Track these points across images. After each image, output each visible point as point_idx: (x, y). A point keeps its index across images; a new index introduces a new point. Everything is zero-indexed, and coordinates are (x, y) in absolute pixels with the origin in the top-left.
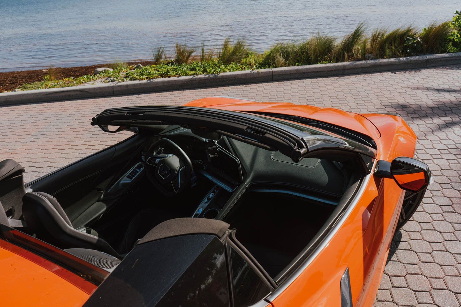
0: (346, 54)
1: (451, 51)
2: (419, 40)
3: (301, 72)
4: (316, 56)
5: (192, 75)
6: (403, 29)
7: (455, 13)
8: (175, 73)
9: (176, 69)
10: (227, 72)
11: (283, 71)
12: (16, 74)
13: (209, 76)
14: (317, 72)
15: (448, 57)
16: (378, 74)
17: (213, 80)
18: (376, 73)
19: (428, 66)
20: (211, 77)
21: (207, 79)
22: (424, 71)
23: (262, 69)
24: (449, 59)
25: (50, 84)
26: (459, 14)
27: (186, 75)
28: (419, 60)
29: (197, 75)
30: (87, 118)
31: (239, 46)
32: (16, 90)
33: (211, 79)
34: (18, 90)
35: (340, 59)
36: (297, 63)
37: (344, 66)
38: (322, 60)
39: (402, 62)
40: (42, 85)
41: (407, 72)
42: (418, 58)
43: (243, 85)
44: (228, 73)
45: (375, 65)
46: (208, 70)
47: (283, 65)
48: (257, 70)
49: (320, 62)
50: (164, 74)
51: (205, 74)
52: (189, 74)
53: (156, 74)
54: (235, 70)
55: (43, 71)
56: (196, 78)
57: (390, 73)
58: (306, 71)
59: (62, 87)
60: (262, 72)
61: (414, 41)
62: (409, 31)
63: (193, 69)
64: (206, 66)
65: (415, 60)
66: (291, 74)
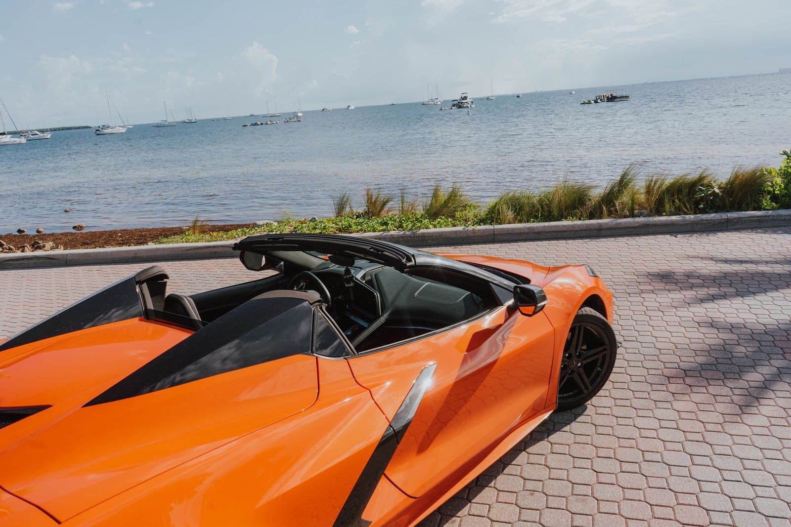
0: (604, 208)
1: (767, 208)
2: (717, 191)
3: (536, 231)
4: (560, 210)
5: (382, 230)
6: (693, 176)
7: (783, 154)
8: (359, 227)
9: (362, 223)
10: (430, 228)
11: (509, 228)
12: (145, 231)
13: (404, 233)
14: (560, 232)
15: (761, 216)
16: (651, 237)
17: (409, 238)
18: (647, 236)
19: (729, 228)
20: (406, 235)
21: (402, 237)
22: (720, 235)
23: (481, 225)
24: (762, 218)
25: (192, 237)
26: (788, 156)
27: (374, 231)
28: (715, 219)
29: (389, 231)
30: (235, 279)
31: (453, 195)
32: (149, 243)
33: (407, 237)
34: (152, 243)
35: (595, 215)
36: (532, 219)
37: (600, 225)
38: (568, 216)
39: (689, 221)
40: (182, 239)
41: (695, 235)
42: (714, 216)
43: (451, 246)
44: (432, 230)
45: (646, 224)
46: (404, 225)
47: (511, 220)
48: (473, 227)
49: (566, 218)
50: (343, 228)
51: (400, 230)
52: (377, 229)
53: (332, 227)
54: (443, 226)
55: (183, 229)
56: (386, 235)
57: (668, 236)
58: (543, 230)
59: (208, 241)
60: (478, 230)
61: (707, 192)
62: (701, 179)
63: (386, 224)
64: (403, 220)
65: (709, 219)
66: (520, 233)
